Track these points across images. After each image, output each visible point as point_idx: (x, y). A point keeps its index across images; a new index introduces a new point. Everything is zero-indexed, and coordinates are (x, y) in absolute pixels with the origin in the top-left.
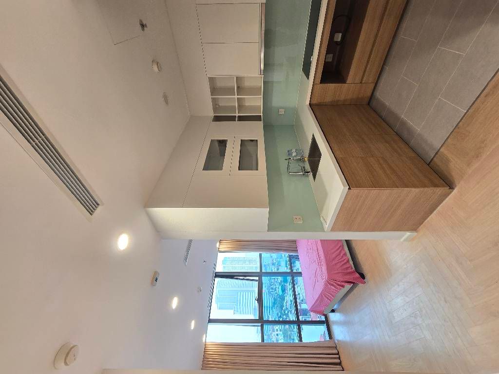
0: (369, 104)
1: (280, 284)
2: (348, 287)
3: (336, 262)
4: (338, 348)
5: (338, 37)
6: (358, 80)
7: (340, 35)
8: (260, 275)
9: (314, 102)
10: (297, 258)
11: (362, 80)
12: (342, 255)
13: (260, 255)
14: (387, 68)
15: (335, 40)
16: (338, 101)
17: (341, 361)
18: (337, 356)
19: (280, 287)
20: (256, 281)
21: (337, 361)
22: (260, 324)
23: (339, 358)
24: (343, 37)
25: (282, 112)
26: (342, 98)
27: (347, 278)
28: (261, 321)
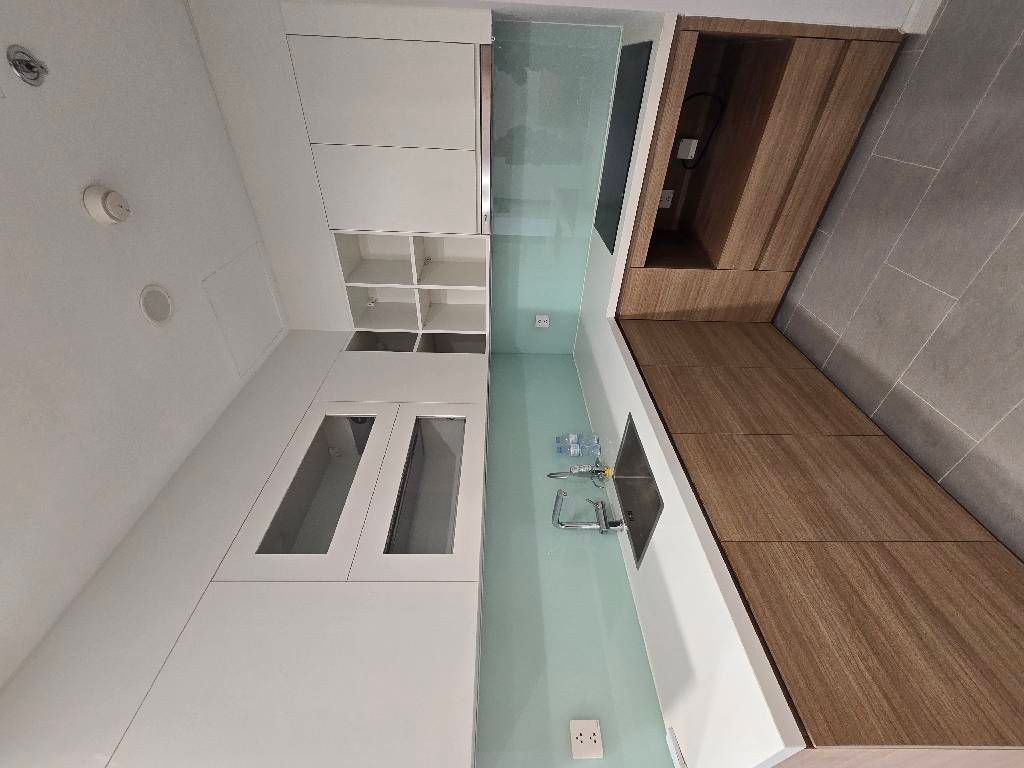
0: (772, 322)
5: (690, 149)
6: (748, 262)
7: (695, 143)
9: (629, 310)
11: (758, 263)
14: (828, 236)
15: (681, 155)
16: (692, 312)
24: (700, 151)
25: (543, 322)
26: (704, 303)
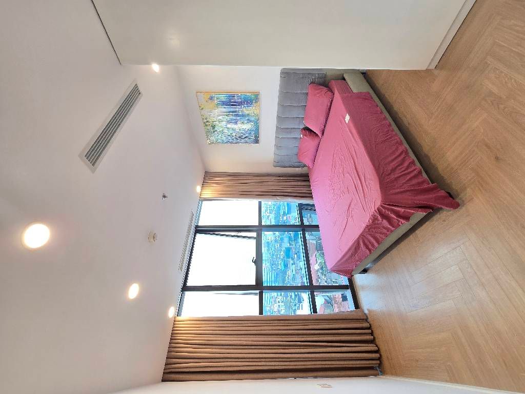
1: (282, 260)
2: (420, 215)
3: (396, 176)
4: (369, 320)
8: (259, 229)
10: (312, 208)
12: (406, 164)
13: (260, 203)
17: (374, 338)
18: (369, 331)
19: (283, 263)
20: (254, 238)
21: (370, 337)
22: (258, 291)
23: (372, 334)
27: (422, 199)
28: (259, 287)
